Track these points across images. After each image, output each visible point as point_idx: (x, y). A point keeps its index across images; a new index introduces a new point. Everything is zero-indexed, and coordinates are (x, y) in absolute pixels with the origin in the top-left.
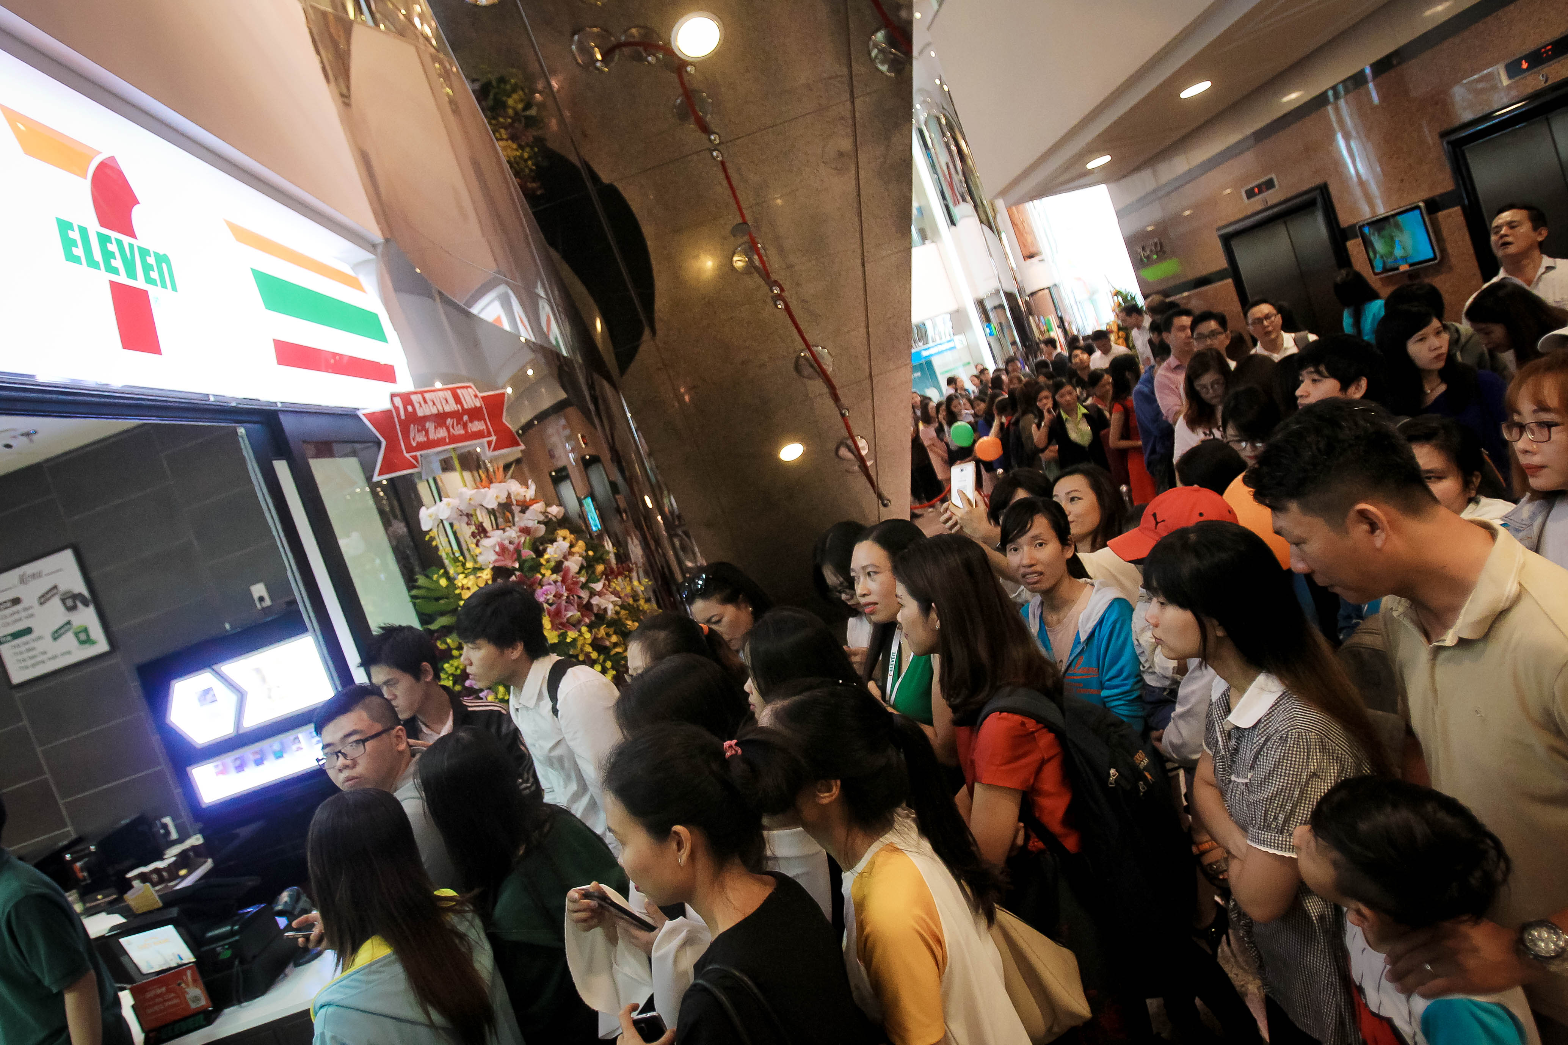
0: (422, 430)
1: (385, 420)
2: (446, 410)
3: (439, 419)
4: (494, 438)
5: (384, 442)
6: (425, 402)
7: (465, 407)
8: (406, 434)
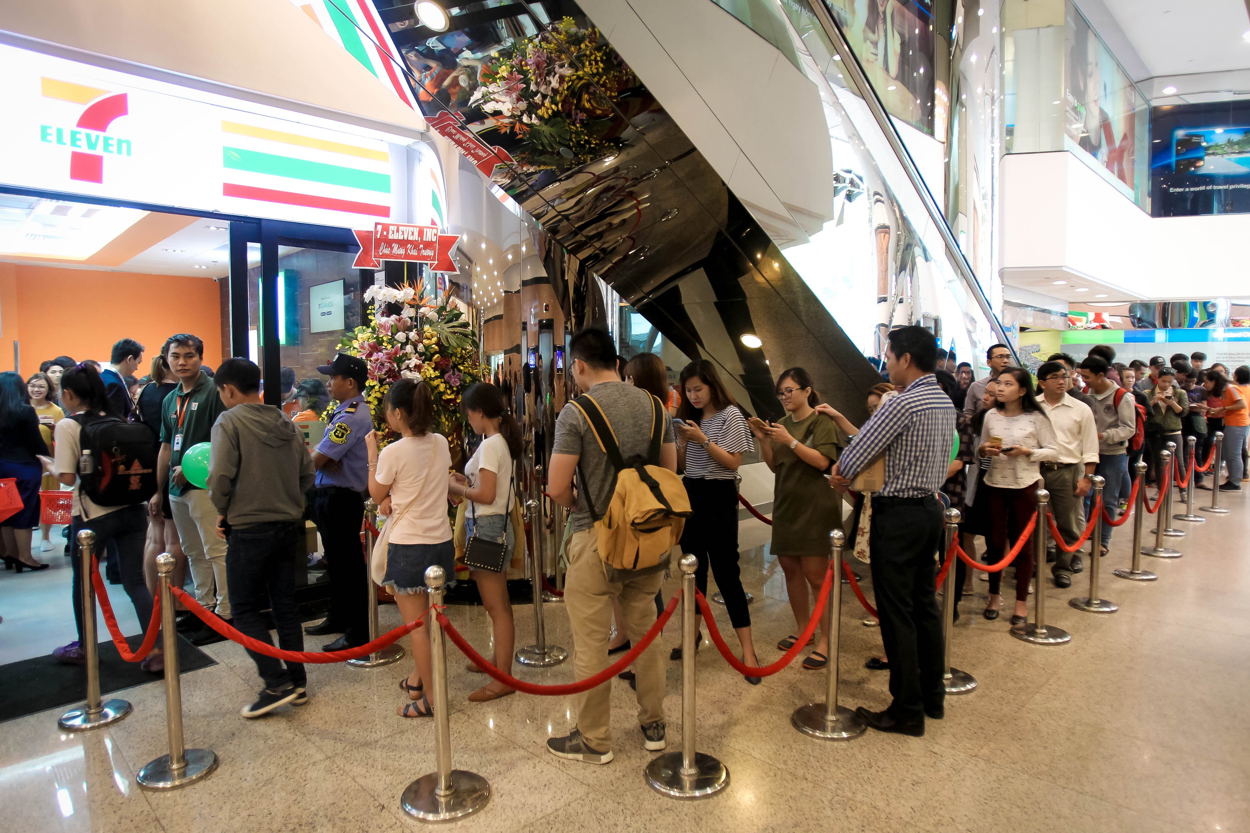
1: (367, 237)
2: (409, 239)
3: (402, 243)
4: (436, 262)
5: (362, 249)
6: (398, 231)
7: (424, 240)
8: (377, 247)
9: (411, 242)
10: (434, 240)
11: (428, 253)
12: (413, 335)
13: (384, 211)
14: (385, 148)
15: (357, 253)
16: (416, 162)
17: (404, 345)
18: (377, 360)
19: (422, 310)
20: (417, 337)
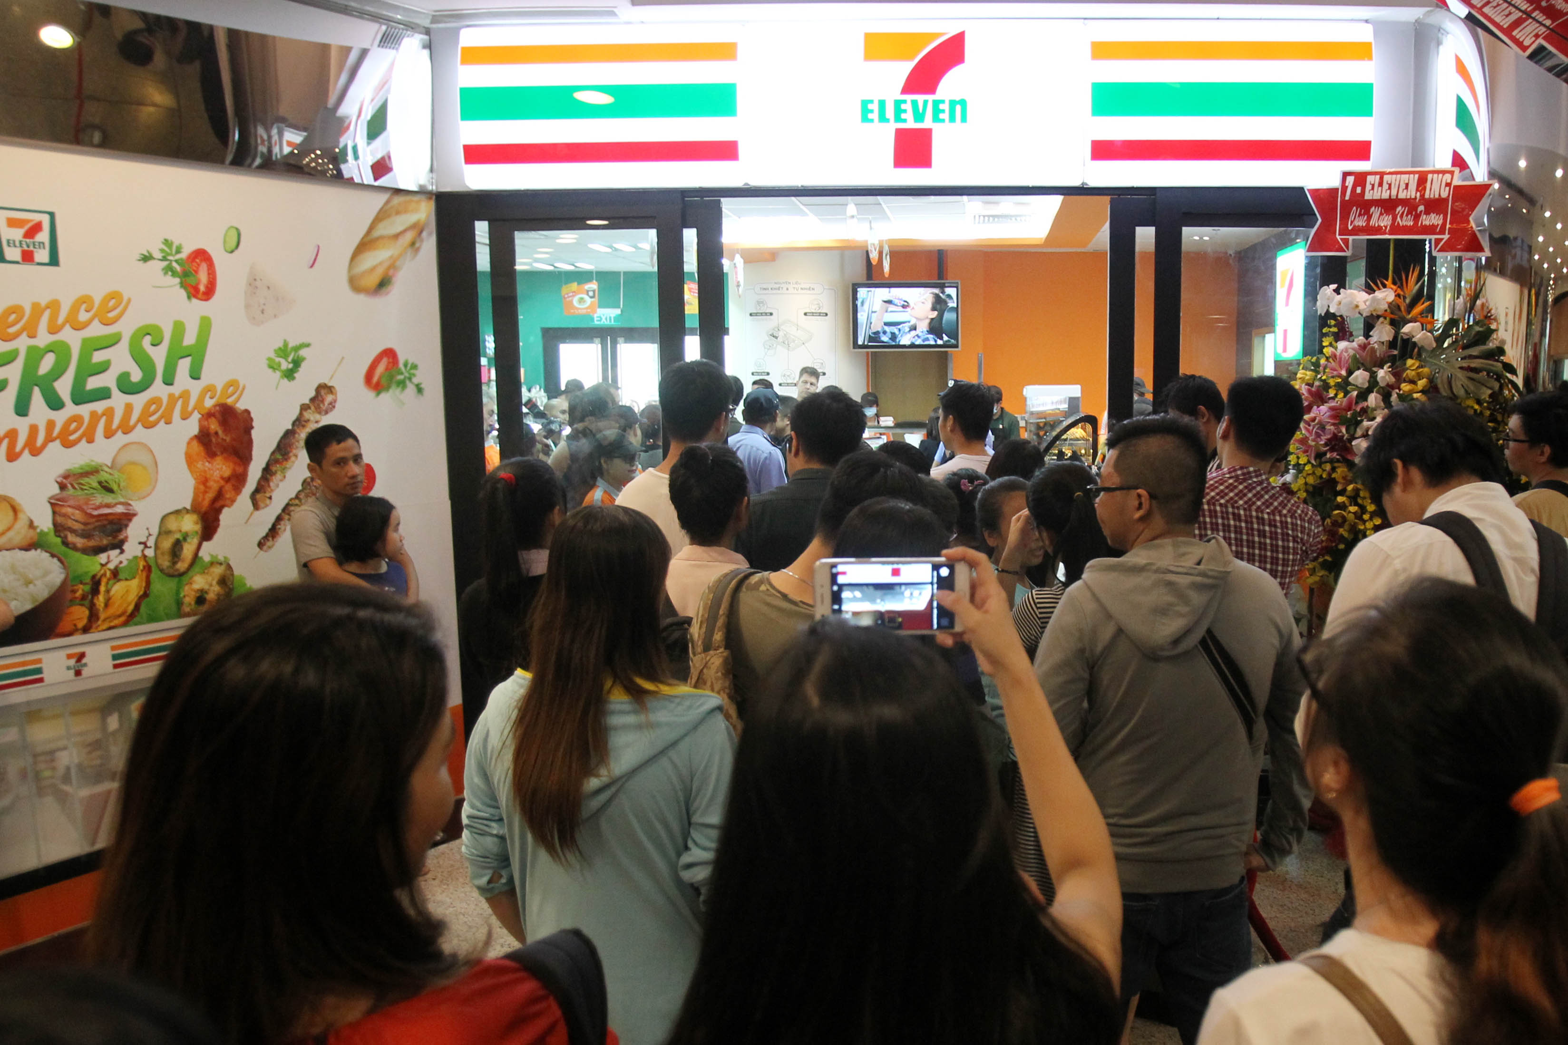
0: (1364, 215)
1: (1326, 197)
2: (1400, 197)
3: (1389, 205)
4: (1446, 237)
5: (1320, 220)
6: (1381, 184)
7: (1427, 196)
8: (1345, 216)
9: (1405, 202)
10: (1444, 195)
11: (1434, 219)
12: (1383, 374)
13: (1360, 150)
14: (1365, 34)
15: (1313, 227)
16: (1433, 45)
17: (1363, 395)
18: (1314, 420)
19: (1407, 329)
20: (1391, 379)
